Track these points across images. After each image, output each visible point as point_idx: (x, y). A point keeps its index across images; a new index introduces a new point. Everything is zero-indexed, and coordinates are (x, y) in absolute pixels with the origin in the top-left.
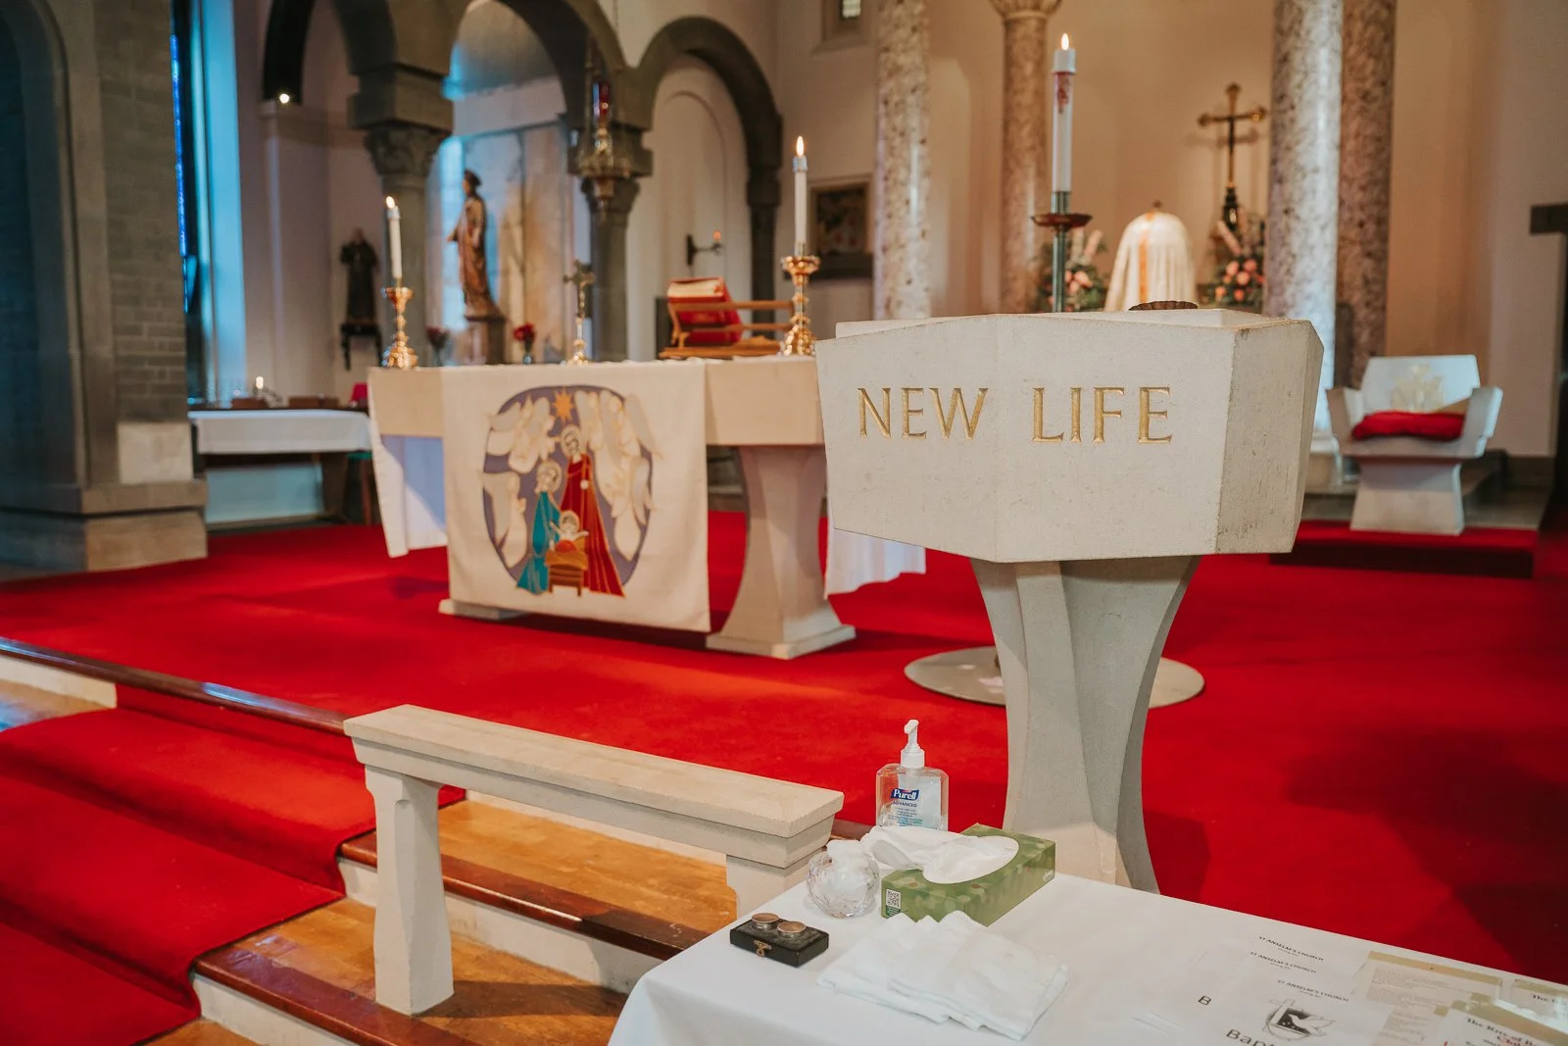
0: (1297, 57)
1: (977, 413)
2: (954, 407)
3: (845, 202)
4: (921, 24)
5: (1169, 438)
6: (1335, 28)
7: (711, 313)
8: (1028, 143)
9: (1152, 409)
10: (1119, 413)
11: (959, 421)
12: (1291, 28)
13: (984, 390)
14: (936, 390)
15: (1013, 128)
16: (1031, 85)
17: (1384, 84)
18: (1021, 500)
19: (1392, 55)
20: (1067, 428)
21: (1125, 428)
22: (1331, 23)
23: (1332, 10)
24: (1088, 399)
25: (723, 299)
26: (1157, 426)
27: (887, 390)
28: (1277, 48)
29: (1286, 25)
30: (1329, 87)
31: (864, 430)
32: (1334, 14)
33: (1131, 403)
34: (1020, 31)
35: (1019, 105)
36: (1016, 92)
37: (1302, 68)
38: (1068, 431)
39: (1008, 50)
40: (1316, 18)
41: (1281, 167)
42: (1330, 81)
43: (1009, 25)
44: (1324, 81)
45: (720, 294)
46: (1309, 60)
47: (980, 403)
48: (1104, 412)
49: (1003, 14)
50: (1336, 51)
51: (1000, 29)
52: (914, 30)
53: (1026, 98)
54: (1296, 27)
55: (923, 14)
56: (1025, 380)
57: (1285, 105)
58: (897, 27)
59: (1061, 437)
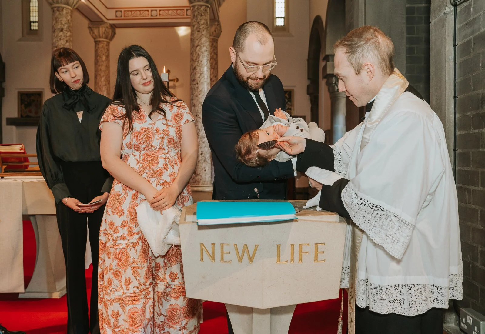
0: (198, 68)
1: (254, 254)
2: (244, 252)
3: (32, 98)
4: (69, 39)
5: (324, 260)
6: (208, 61)
7: (17, 158)
8: (104, 83)
9: (319, 251)
10: (308, 252)
11: (246, 257)
12: (196, 60)
13: (258, 245)
14: (236, 245)
15: (98, 78)
16: (105, 64)
17: (216, 77)
18: (272, 285)
19: (217, 69)
20: (289, 258)
21: (309, 258)
22: (207, 59)
23: (207, 56)
24: (297, 248)
25: (24, 153)
26: (320, 256)
27: (213, 244)
28: (192, 65)
29: (194, 58)
30: (207, 79)
31: (202, 259)
32: (208, 57)
33: (312, 249)
34: (101, 45)
35: (101, 70)
36: (99, 66)
37: (200, 72)
38: (289, 260)
39: (96, 51)
40: (203, 58)
41: (194, 101)
42: (208, 77)
43: (97, 43)
44: (206, 77)
45: (22, 151)
46: (202, 69)
47: (255, 250)
48: (302, 252)
49: (94, 39)
50: (209, 68)
51: (93, 44)
52: (67, 41)
53: (103, 68)
54: (198, 60)
55: (70, 36)
56: (274, 242)
57: (195, 83)
58: (60, 39)
59: (287, 262)
